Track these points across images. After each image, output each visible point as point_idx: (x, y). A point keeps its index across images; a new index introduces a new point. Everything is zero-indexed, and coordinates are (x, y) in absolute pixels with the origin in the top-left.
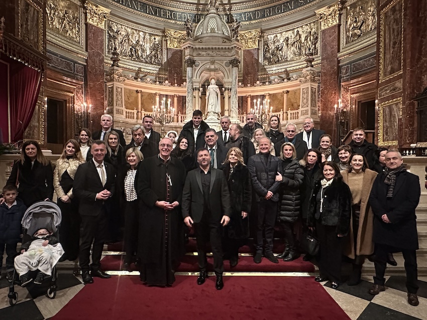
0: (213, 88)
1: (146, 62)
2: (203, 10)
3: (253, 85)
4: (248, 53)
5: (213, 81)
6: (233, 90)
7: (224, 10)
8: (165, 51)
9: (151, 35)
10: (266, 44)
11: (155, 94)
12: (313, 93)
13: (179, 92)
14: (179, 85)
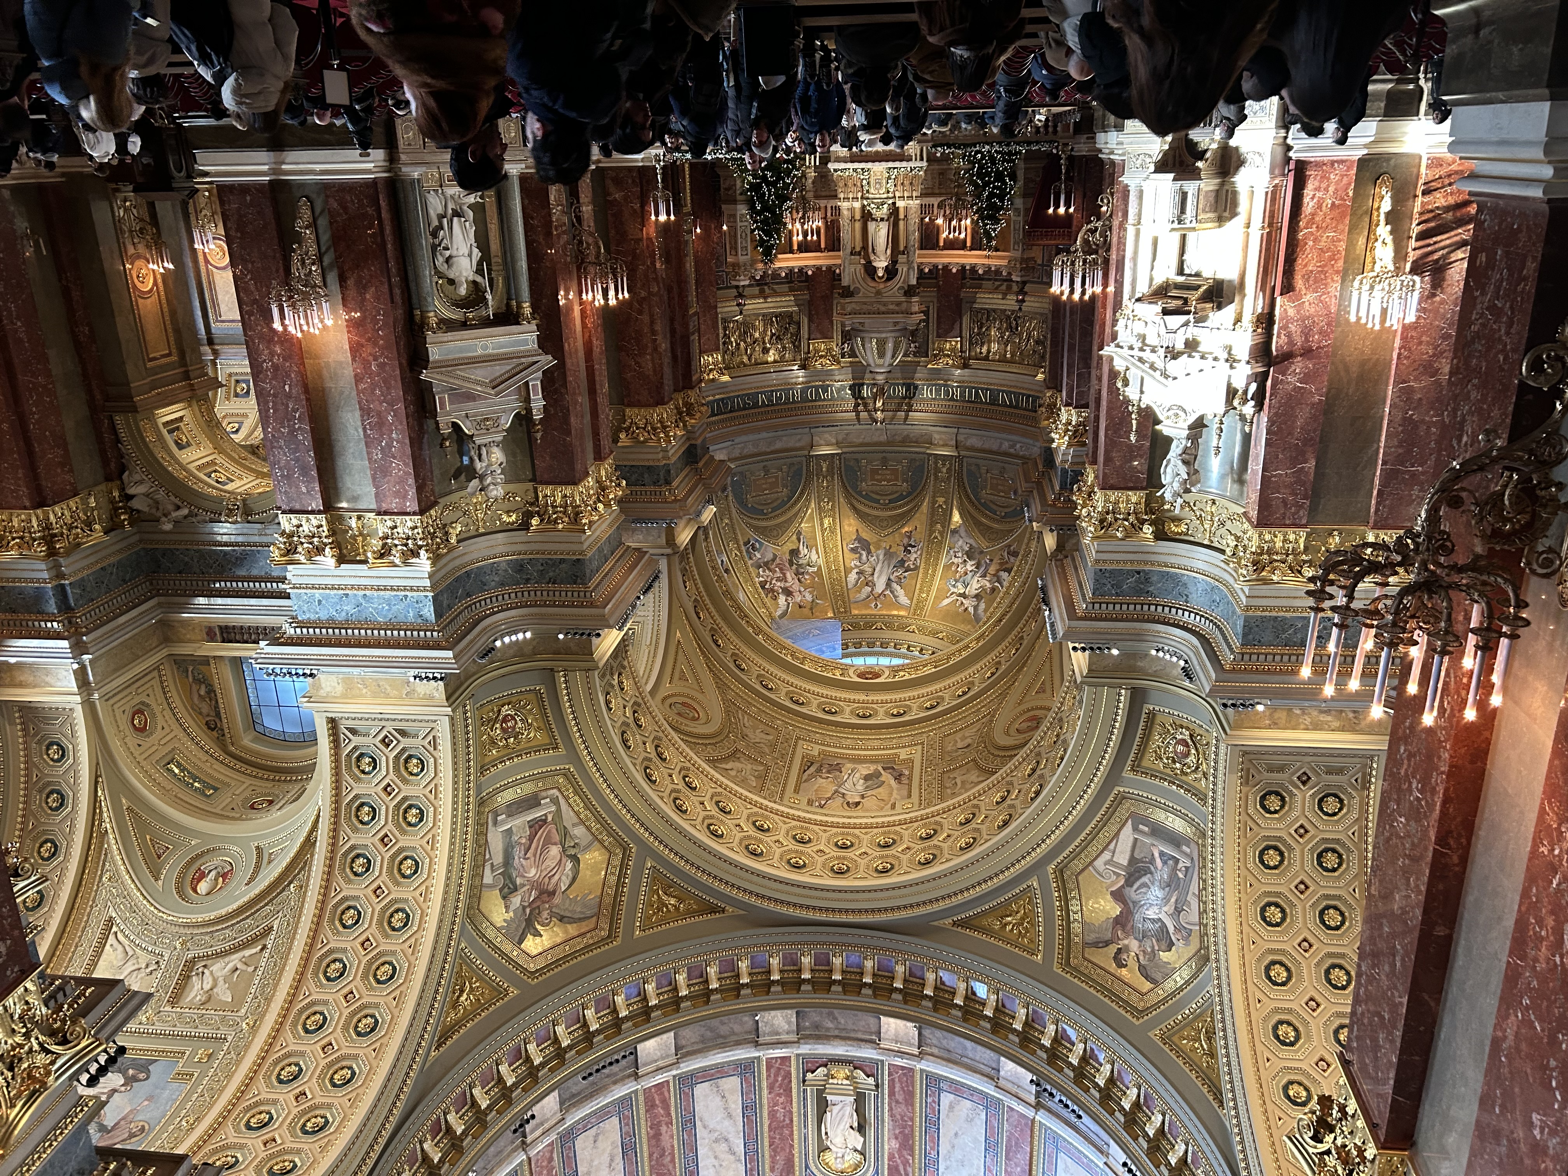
0: (881, 263)
1: (994, 310)
2: (900, 405)
3: (819, 268)
4: (826, 335)
5: (880, 273)
6: (849, 250)
7: (865, 405)
8: (966, 334)
9: (986, 358)
10: (797, 348)
11: (972, 249)
12: (734, 248)
13: (935, 256)
14: (935, 266)
